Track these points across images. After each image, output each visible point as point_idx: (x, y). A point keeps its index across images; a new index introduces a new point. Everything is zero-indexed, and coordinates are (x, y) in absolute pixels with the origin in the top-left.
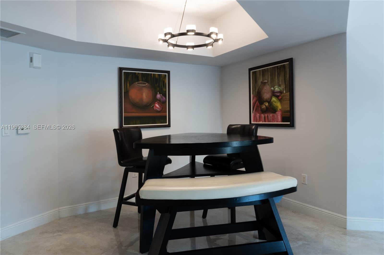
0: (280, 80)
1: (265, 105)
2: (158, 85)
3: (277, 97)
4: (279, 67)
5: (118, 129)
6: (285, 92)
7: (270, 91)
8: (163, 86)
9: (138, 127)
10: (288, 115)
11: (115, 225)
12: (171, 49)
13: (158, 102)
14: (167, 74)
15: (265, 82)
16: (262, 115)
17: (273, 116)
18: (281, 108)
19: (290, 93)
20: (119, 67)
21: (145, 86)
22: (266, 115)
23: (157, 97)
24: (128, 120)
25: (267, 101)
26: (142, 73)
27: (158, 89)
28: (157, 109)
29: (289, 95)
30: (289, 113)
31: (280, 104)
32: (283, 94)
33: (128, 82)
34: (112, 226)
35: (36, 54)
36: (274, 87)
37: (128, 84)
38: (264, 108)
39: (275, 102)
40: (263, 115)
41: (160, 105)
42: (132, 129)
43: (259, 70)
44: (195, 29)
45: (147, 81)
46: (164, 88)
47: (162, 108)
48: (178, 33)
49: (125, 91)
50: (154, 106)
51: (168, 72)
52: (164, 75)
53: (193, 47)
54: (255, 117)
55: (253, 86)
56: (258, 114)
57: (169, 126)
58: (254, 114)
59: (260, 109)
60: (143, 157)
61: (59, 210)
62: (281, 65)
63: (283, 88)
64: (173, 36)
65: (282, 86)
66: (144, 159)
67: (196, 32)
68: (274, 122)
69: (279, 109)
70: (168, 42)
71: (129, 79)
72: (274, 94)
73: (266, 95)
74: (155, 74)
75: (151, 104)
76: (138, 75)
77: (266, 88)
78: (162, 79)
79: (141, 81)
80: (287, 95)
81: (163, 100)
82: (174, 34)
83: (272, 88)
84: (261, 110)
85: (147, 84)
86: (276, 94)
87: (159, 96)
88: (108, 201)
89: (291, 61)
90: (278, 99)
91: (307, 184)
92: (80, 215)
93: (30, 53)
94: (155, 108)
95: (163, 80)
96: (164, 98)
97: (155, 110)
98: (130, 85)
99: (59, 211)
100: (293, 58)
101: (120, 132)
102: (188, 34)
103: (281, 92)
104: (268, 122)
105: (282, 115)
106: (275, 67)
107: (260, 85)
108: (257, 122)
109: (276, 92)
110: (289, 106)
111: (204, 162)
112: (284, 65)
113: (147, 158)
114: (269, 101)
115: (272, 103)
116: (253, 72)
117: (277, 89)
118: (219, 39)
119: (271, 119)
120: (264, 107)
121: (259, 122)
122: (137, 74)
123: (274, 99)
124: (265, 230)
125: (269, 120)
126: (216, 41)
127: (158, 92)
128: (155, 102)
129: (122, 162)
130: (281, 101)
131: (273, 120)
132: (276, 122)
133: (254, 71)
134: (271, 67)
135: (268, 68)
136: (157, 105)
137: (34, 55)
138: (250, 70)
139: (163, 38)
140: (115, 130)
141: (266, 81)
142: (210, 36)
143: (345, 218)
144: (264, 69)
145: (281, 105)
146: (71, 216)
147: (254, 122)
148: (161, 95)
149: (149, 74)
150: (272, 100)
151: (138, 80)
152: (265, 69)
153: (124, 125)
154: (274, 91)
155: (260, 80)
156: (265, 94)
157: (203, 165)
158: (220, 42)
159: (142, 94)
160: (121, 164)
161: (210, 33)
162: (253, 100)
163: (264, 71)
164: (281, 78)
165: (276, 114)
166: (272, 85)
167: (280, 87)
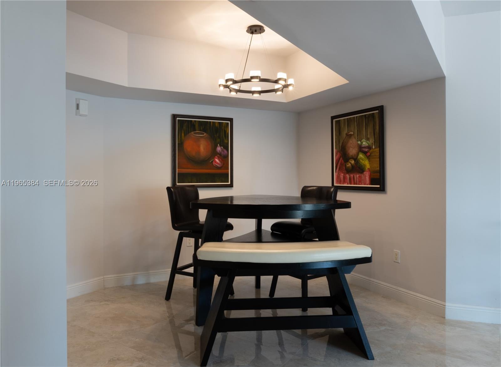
0: (369, 132)
1: (351, 163)
2: (218, 135)
3: (365, 153)
4: (367, 116)
5: (171, 187)
6: (374, 147)
7: (357, 146)
8: (224, 136)
9: (195, 186)
10: (377, 176)
11: (168, 297)
12: (233, 94)
13: (218, 156)
14: (229, 122)
15: (350, 135)
16: (346, 175)
17: (360, 177)
18: (369, 167)
19: (379, 149)
20: (172, 114)
21: (203, 136)
22: (352, 175)
23: (217, 150)
24: (183, 177)
25: (353, 158)
26: (200, 121)
27: (218, 140)
28: (217, 165)
29: (378, 152)
30: (379, 174)
31: (368, 162)
32: (372, 150)
33: (183, 131)
34: (165, 299)
35: (82, 99)
36: (362, 141)
37: (183, 134)
38: (349, 167)
39: (362, 160)
40: (348, 176)
41: (220, 159)
42: (187, 188)
43: (344, 119)
44: (260, 75)
45: (205, 130)
46: (225, 138)
47: (223, 164)
48: (241, 79)
49: (179, 143)
50: (213, 161)
51: (231, 120)
52: (225, 123)
53: (260, 92)
54: (338, 177)
55: (336, 139)
56: (343, 174)
57: (231, 186)
58: (337, 174)
59: (344, 168)
60: (200, 221)
61: (104, 278)
62: (370, 114)
63: (372, 142)
64: (235, 82)
65: (370, 140)
66: (200, 223)
67: (261, 78)
68: (361, 184)
69: (367, 169)
70: (230, 87)
71: (184, 127)
72: (361, 149)
73: (352, 151)
74: (215, 122)
75: (209, 159)
76: (195, 124)
77: (351, 142)
78: (223, 128)
79: (198, 131)
80: (376, 151)
81: (224, 154)
82: (236, 80)
83: (359, 142)
84: (346, 169)
85: (205, 134)
86: (363, 149)
87: (219, 149)
88: (158, 273)
89: (381, 109)
90: (366, 156)
91: (399, 262)
92: (127, 286)
93: (76, 99)
94: (214, 163)
95: (224, 130)
96: (226, 152)
97: (214, 166)
98: (185, 135)
99: (104, 280)
100: (384, 106)
101: (174, 191)
102: (252, 80)
103: (369, 147)
104: (354, 184)
105: (370, 176)
106: (363, 115)
107: (344, 138)
108: (341, 184)
109: (364, 147)
110: (379, 165)
111: (271, 229)
112: (373, 113)
113: (204, 222)
114: (355, 158)
115: (359, 160)
116: (336, 121)
117: (365, 144)
118: (290, 85)
119: (358, 180)
120: (349, 165)
121: (343, 184)
122: (193, 121)
123: (361, 156)
124: (338, 308)
125: (355, 182)
126: (286, 86)
127: (218, 145)
128: (215, 156)
129: (176, 225)
130: (369, 159)
131: (360, 182)
132: (364, 185)
133: (338, 120)
134: (358, 116)
135: (354, 117)
136: (217, 160)
137: (81, 100)
138: (333, 118)
139: (224, 83)
140: (168, 189)
141: (352, 133)
142: (278, 82)
143: (444, 304)
144: (349, 118)
145: (370, 164)
146: (116, 287)
147: (338, 184)
148: (222, 147)
149: (207, 122)
150: (359, 157)
151: (195, 130)
152: (351, 118)
153: (178, 183)
154: (361, 145)
155: (345, 132)
156: (351, 149)
157: (271, 233)
158: (291, 88)
159: (199, 147)
160: (175, 228)
161: (278, 79)
162: (336, 156)
163: (349, 120)
164: (370, 130)
165: (363, 175)
166: (358, 139)
167: (368, 140)
